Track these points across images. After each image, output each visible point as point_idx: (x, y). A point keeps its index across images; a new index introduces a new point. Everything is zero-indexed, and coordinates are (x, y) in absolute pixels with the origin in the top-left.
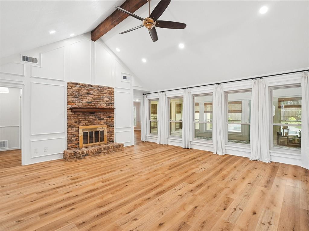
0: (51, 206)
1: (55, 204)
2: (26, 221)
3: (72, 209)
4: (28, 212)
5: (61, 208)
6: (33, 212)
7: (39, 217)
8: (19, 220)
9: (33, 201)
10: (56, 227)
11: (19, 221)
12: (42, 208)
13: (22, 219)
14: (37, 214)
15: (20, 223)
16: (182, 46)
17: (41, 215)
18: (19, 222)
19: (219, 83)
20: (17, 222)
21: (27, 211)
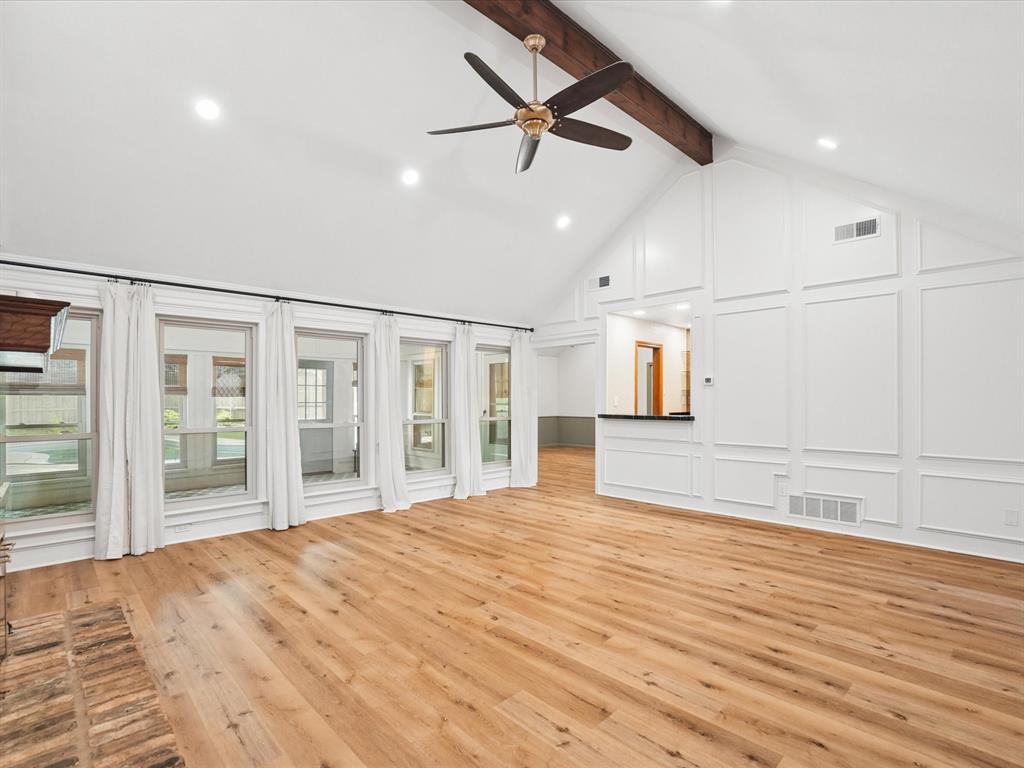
0: (800, 690)
1: (783, 688)
2: (884, 705)
3: (776, 651)
4: (862, 723)
5: (788, 668)
6: (850, 712)
7: (851, 688)
8: (897, 719)
9: (821, 745)
10: (843, 651)
11: (899, 716)
12: (823, 703)
13: (890, 716)
14: (847, 698)
15: (898, 709)
16: (410, 177)
17: (843, 688)
18: (900, 713)
19: (394, 310)
20: (905, 718)
21: (863, 725)
